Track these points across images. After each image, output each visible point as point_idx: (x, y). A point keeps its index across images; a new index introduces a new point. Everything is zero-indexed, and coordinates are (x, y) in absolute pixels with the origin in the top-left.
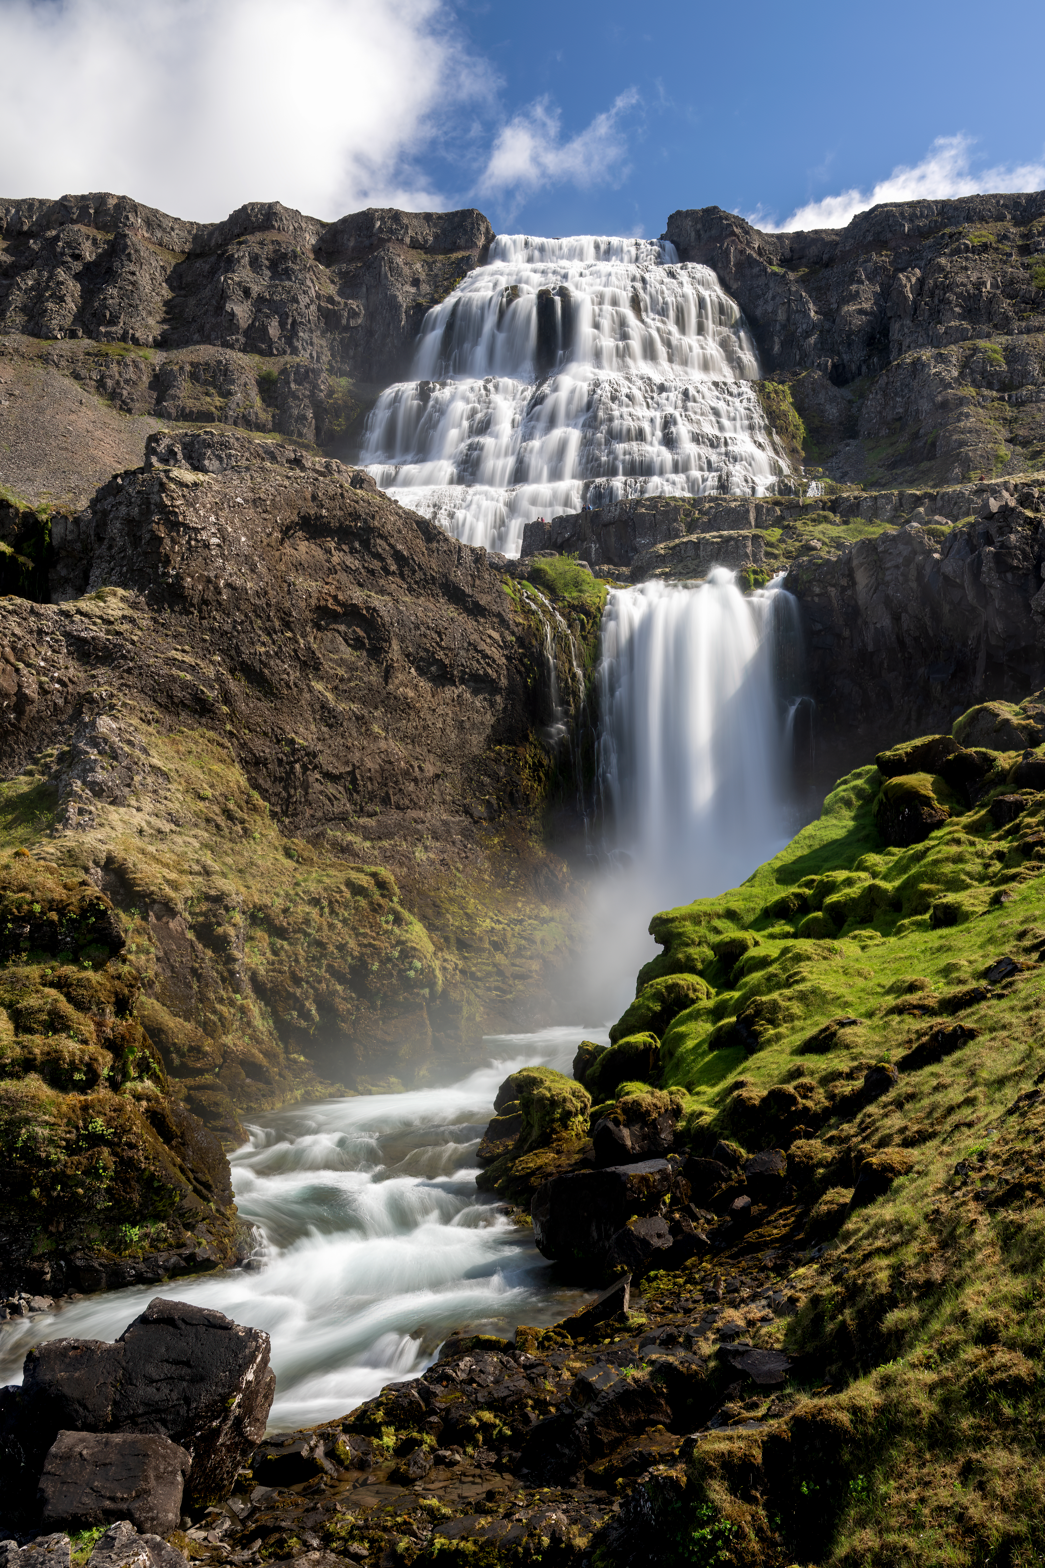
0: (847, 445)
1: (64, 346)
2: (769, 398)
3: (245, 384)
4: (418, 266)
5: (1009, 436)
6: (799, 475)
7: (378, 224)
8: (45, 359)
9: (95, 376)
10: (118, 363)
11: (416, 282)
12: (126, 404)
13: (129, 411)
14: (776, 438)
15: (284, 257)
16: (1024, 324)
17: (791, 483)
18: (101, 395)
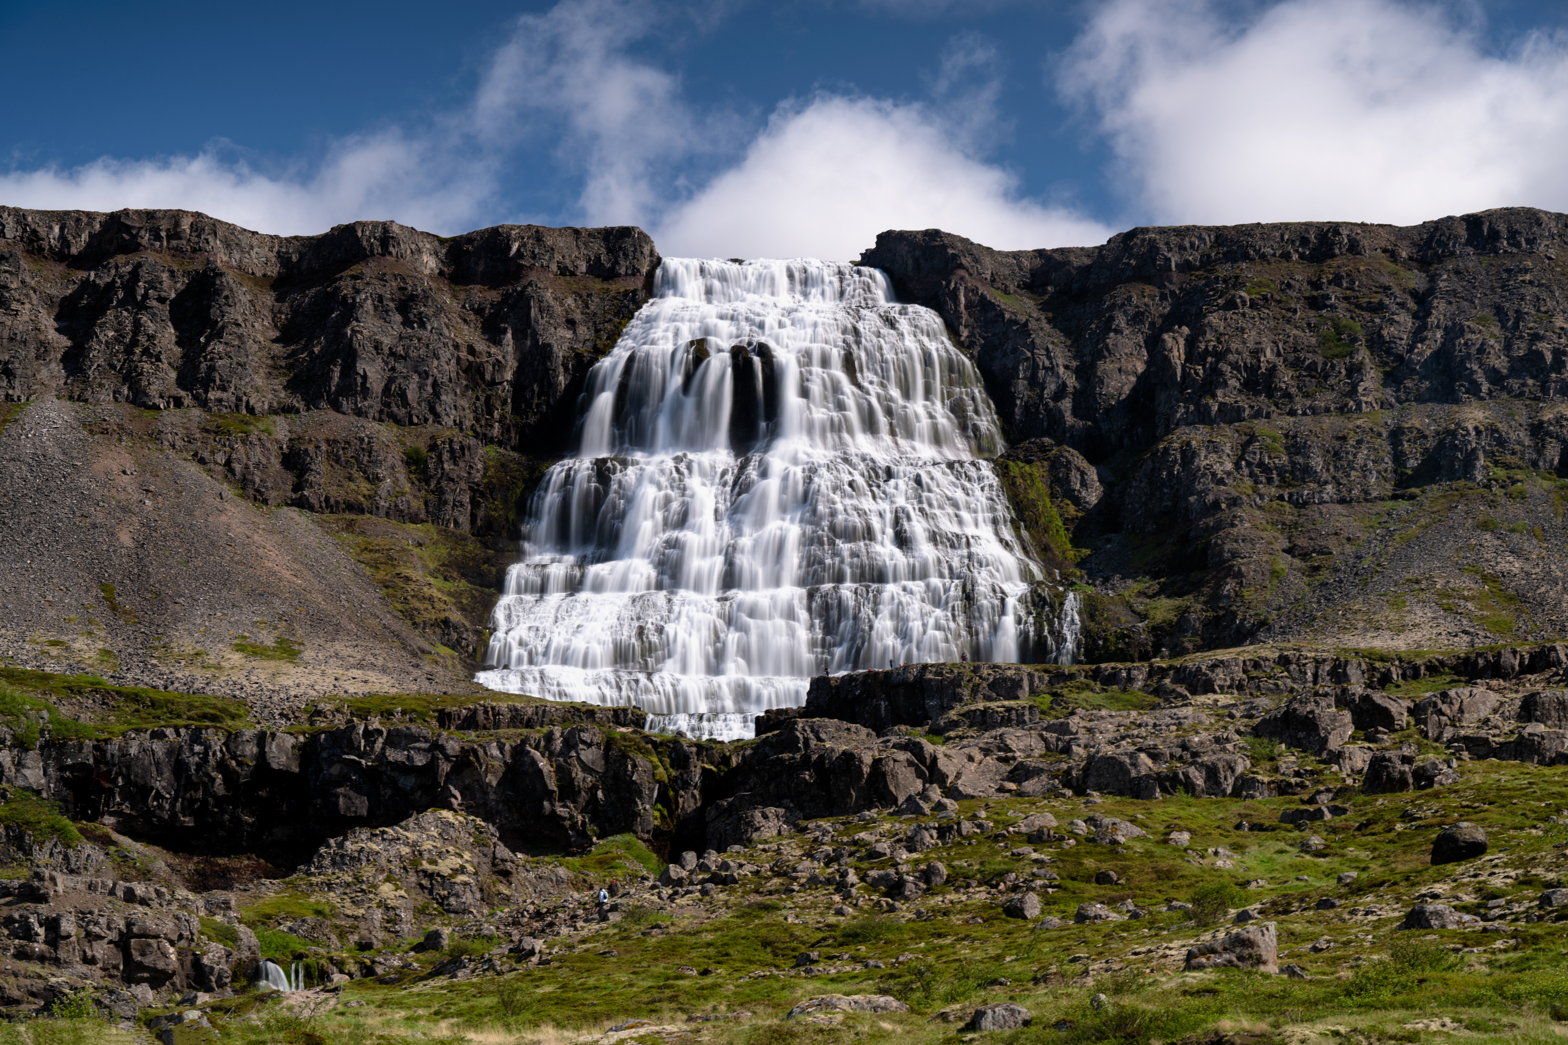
0: (1109, 541)
1: (171, 417)
2: (1014, 484)
3: (393, 467)
4: (570, 301)
5: (1286, 544)
6: (1054, 580)
7: (515, 247)
8: (156, 437)
9: (221, 458)
10: (243, 442)
11: (571, 324)
12: (261, 494)
13: (265, 502)
14: (1024, 533)
15: (413, 298)
16: (1308, 403)
17: (1046, 593)
18: (230, 482)
